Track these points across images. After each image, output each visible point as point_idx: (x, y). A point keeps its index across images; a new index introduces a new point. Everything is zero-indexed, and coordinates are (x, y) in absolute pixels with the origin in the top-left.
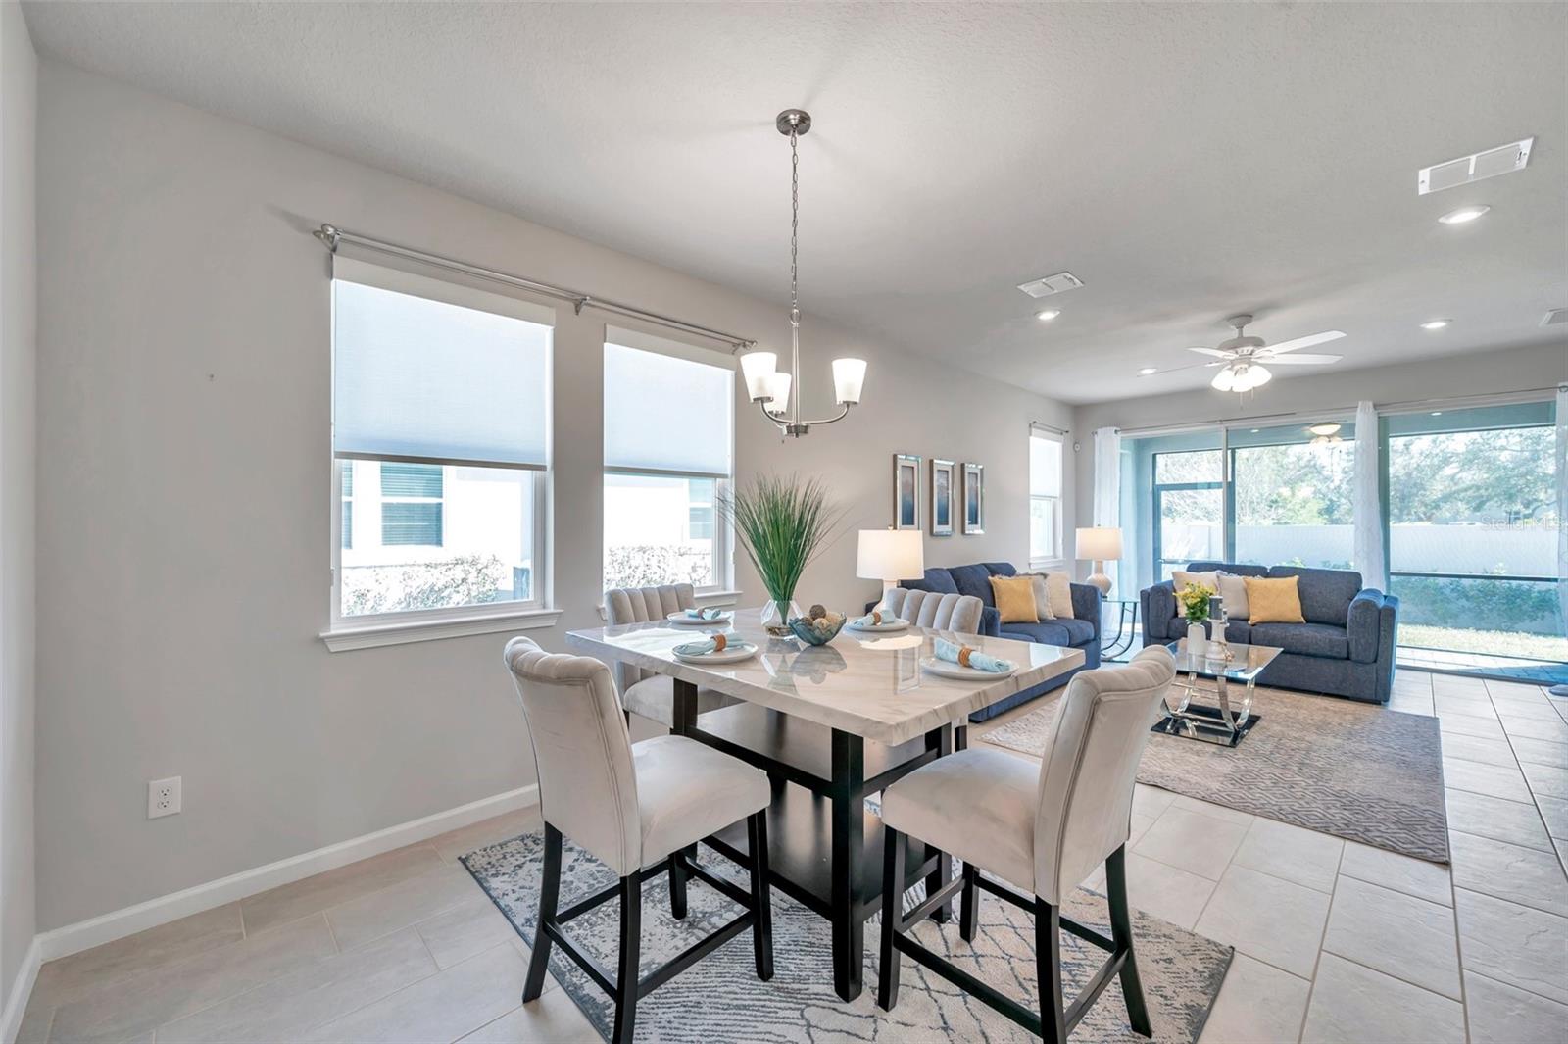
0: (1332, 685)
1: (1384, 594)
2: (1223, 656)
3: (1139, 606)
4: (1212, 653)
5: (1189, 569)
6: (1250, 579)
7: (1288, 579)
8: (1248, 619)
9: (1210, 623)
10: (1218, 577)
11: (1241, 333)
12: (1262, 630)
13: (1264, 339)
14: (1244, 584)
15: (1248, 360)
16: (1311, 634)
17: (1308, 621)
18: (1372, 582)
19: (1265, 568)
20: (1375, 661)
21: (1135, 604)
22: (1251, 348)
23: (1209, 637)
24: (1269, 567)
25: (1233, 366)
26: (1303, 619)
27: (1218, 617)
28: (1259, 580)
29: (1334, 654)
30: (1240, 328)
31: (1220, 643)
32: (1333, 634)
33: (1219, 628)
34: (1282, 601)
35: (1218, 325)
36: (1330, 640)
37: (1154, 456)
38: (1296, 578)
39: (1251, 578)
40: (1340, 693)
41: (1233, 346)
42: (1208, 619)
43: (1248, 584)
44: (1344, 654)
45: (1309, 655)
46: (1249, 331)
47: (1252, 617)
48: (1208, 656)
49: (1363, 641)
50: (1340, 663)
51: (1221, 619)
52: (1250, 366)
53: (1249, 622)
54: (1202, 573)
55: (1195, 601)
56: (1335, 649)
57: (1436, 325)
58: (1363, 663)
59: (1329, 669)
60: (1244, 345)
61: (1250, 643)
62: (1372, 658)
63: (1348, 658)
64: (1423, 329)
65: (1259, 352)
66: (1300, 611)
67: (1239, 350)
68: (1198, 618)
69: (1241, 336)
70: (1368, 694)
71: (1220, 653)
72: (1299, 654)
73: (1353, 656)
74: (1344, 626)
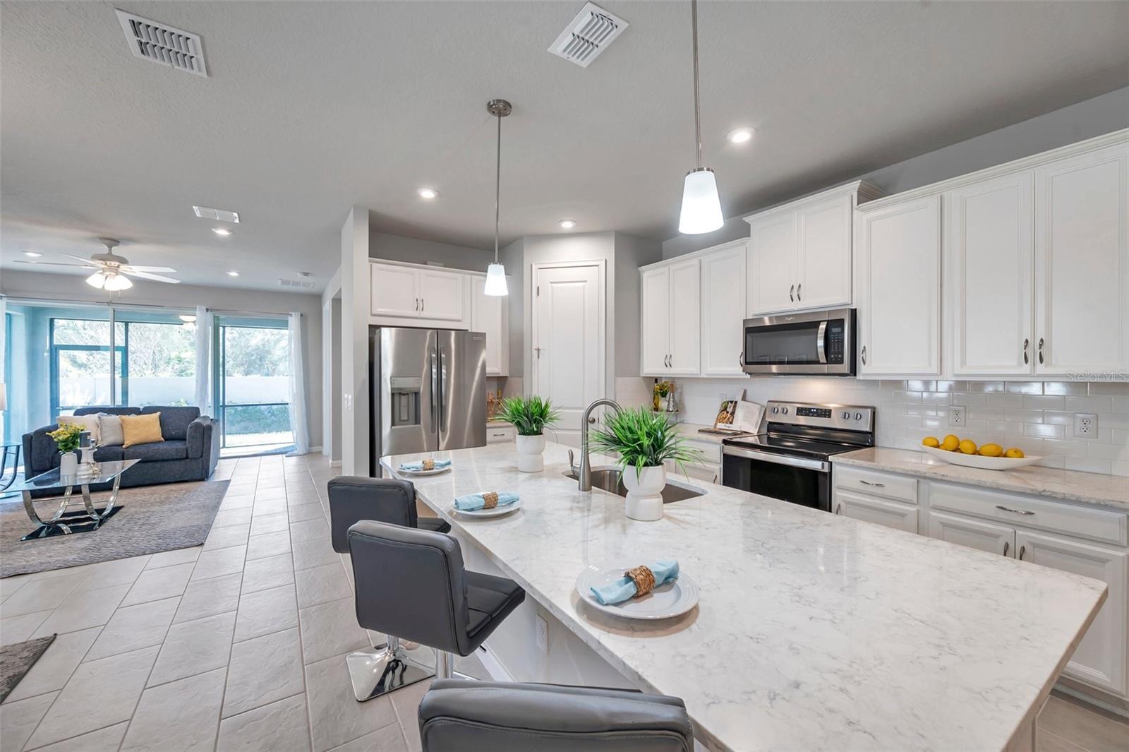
0: (177, 476)
1: (211, 418)
2: (91, 472)
3: (21, 448)
4: (83, 471)
5: (75, 414)
6: (124, 417)
7: (154, 415)
8: (123, 444)
9: (80, 451)
10: (99, 418)
11: (110, 250)
12: (133, 450)
13: (129, 260)
14: (120, 421)
15: (116, 271)
16: (165, 447)
17: (166, 440)
18: (207, 412)
19: (139, 409)
20: (202, 456)
21: (18, 447)
22: (117, 264)
23: (79, 462)
24: (141, 408)
25: (104, 272)
26: (162, 439)
27: (86, 445)
28: (133, 417)
29: (178, 457)
30: (110, 247)
31: (88, 463)
32: (179, 445)
33: (88, 455)
34: (148, 428)
35: (92, 239)
36: (177, 449)
37: (52, 320)
38: (159, 413)
39: (127, 416)
40: (182, 479)
41: (103, 258)
42: (79, 448)
43: (123, 420)
44: (185, 456)
45: (164, 460)
46: (116, 250)
47: (126, 443)
48: (78, 474)
49: (195, 447)
50: (183, 462)
51: (89, 446)
52: (117, 274)
53: (124, 446)
54: (86, 416)
55: (66, 437)
56: (179, 454)
57: (234, 274)
58: (196, 459)
59: (177, 467)
60: (112, 260)
61: (123, 459)
62: (200, 455)
63: (187, 458)
64: (228, 274)
65: (123, 268)
66: (161, 434)
67: (108, 263)
68: (70, 449)
69: (110, 254)
70: (198, 476)
71: (88, 470)
72: (157, 461)
73: (190, 456)
74: (185, 440)
